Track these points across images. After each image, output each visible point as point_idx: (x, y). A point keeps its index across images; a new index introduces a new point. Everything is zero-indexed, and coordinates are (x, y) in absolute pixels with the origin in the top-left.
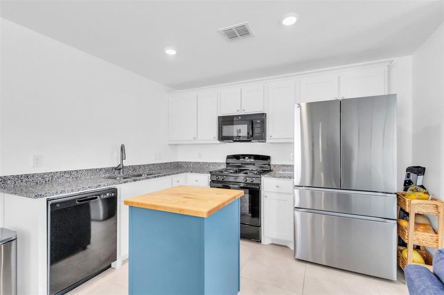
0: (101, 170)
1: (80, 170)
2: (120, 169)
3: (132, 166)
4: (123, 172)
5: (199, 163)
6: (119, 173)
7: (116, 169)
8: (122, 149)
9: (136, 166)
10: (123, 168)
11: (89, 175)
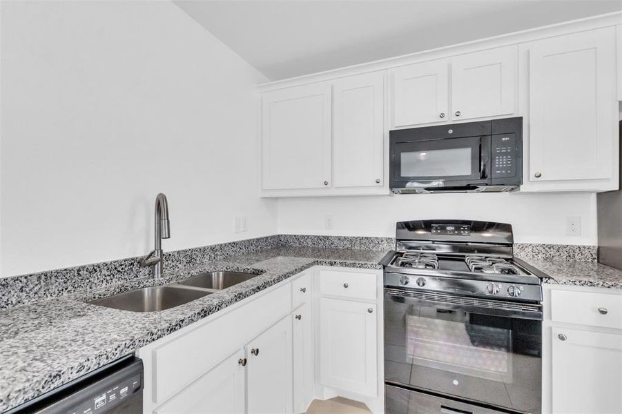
0: (94, 269)
1: (16, 279)
2: (153, 264)
3: (185, 251)
4: (162, 268)
5: (328, 238)
6: (152, 274)
7: (141, 263)
8: (161, 206)
9: (196, 250)
10: (161, 260)
11: (54, 289)
